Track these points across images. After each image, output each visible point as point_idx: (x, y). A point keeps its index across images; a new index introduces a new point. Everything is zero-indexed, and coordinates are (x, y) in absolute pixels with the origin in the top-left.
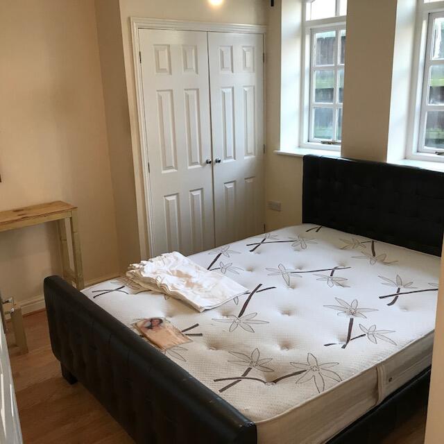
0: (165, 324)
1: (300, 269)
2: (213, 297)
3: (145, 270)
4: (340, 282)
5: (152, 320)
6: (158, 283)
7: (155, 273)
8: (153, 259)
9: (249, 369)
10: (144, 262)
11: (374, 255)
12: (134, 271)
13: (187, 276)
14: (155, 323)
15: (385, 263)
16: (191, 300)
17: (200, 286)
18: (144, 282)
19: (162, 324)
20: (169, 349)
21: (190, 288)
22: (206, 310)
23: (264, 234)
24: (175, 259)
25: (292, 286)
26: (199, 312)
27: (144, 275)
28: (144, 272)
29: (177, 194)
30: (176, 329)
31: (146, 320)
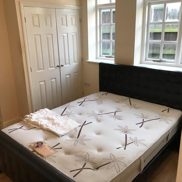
0: (44, 144)
1: (101, 112)
2: (65, 129)
3: (32, 118)
4: (119, 118)
5: (38, 143)
6: (39, 124)
7: (37, 119)
8: (36, 112)
9: (85, 164)
10: (32, 114)
11: (131, 105)
12: (27, 118)
13: (52, 120)
14: (39, 144)
15: (136, 108)
16: (55, 131)
17: (59, 124)
18: (32, 124)
19: (43, 145)
20: (47, 157)
21: (54, 126)
22: (62, 135)
23: (84, 97)
24: (46, 112)
25: (99, 121)
26: (60, 137)
27: (32, 120)
28: (32, 119)
29: (44, 81)
30: (50, 146)
31: (35, 143)
